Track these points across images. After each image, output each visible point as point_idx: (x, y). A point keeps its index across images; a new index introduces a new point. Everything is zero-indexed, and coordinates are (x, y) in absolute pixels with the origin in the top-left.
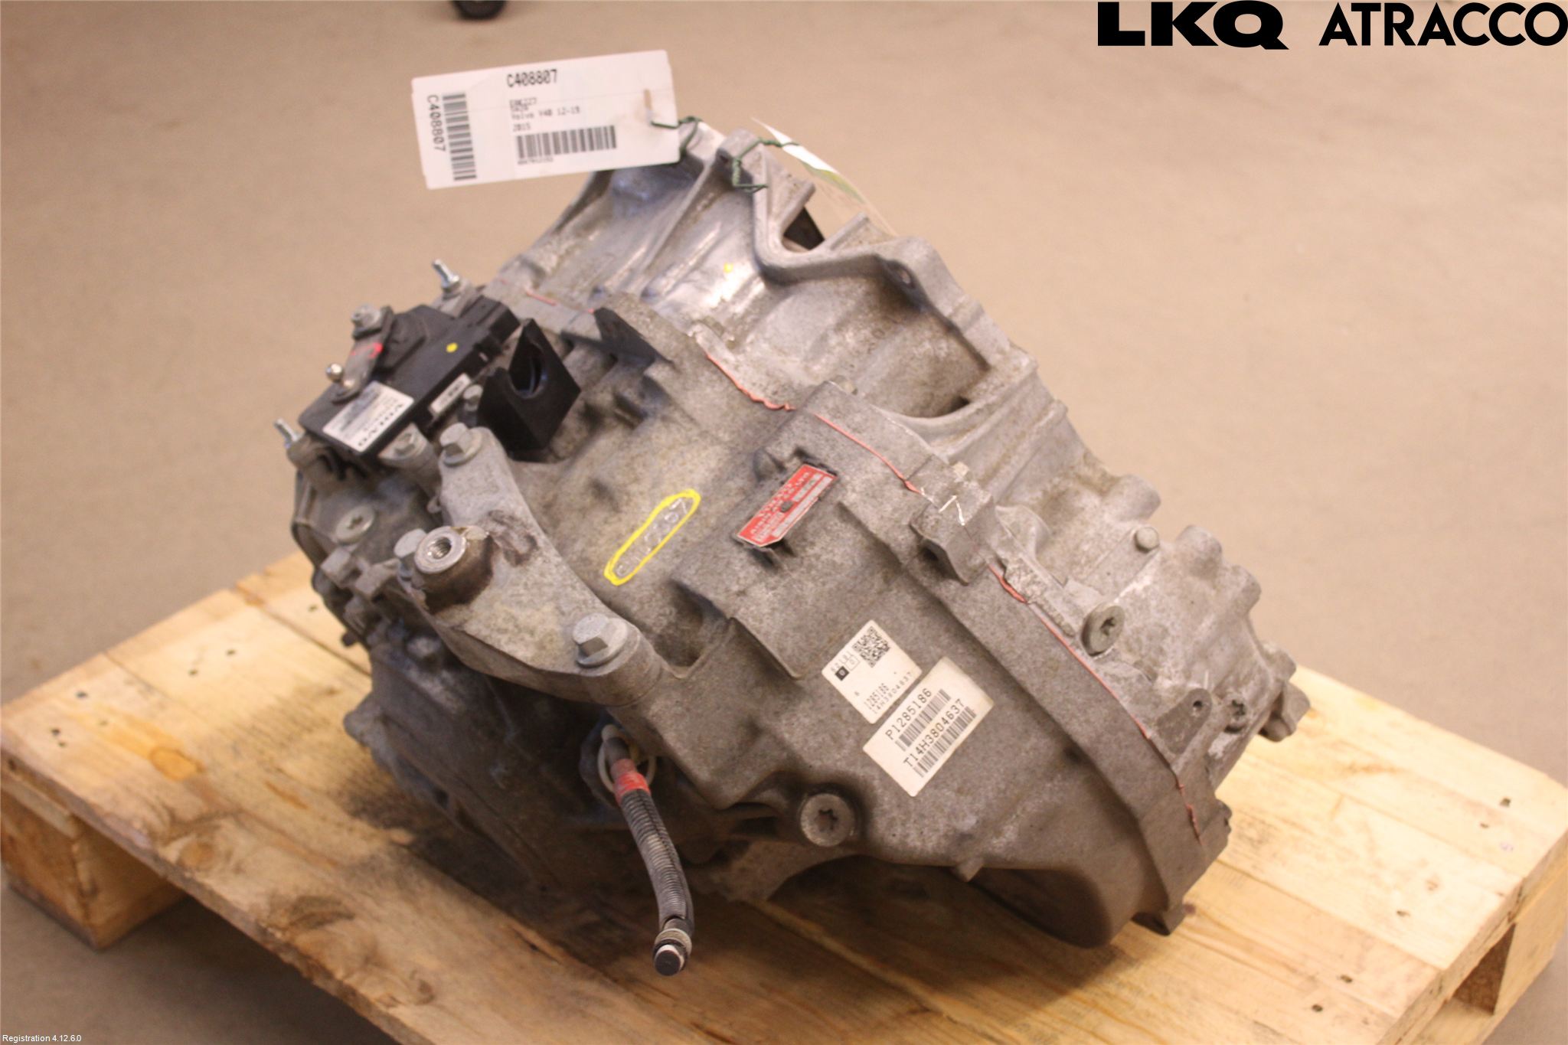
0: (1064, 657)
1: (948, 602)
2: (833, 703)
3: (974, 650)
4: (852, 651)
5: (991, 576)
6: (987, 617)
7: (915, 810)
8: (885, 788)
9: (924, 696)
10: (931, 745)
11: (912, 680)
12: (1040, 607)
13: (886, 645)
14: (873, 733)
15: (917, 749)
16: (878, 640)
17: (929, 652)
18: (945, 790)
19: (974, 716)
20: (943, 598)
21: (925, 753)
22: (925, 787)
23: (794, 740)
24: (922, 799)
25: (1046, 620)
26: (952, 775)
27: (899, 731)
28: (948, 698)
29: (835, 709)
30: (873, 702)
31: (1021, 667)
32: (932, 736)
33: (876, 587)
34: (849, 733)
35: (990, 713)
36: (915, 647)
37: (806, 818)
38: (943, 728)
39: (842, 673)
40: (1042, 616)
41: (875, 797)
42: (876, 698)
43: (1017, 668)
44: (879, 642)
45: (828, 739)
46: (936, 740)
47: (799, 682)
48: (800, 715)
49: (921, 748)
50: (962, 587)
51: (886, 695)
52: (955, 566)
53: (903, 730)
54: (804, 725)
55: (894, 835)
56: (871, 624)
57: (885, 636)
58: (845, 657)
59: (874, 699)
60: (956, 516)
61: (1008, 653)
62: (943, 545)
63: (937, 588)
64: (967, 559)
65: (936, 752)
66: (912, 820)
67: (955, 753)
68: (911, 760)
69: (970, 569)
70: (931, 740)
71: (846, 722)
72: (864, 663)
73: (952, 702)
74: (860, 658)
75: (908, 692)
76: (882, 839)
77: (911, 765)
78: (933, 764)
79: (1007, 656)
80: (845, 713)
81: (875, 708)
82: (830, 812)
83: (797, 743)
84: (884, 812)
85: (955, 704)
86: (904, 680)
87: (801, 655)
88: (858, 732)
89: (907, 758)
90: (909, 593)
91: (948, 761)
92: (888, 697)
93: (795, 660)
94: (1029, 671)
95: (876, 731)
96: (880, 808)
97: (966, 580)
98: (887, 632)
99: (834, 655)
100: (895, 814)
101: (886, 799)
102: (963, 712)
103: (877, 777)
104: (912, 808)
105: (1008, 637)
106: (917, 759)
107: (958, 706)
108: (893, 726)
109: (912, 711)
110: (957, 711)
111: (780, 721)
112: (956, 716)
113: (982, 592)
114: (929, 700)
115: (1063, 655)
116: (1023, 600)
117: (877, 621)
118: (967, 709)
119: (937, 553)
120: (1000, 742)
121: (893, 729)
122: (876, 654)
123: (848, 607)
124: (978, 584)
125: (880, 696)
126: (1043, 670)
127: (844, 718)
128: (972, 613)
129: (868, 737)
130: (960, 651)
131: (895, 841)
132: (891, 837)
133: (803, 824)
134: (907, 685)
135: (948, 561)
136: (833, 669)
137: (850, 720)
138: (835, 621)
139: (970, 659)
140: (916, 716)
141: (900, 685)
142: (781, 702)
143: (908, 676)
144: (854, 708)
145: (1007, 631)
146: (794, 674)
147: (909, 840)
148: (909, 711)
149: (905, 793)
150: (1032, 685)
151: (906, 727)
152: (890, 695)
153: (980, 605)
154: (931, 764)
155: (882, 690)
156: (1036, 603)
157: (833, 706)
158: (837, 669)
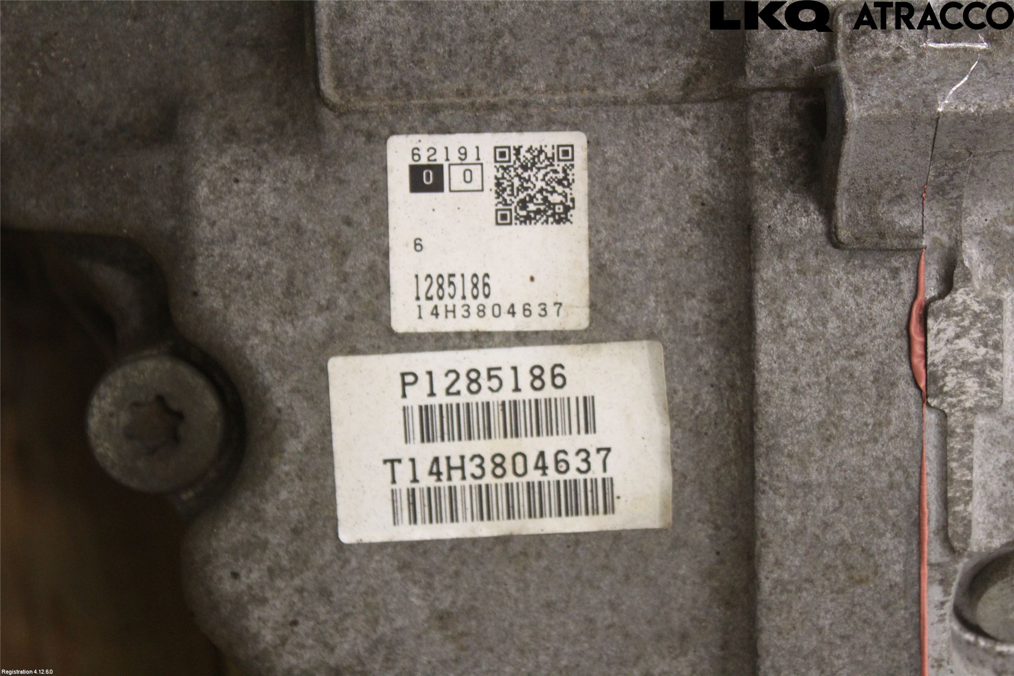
0: (895, 573)
1: (766, 243)
2: (355, 217)
3: (732, 386)
4: (487, 157)
5: (906, 278)
6: (819, 347)
7: (322, 569)
8: (301, 474)
9: (547, 377)
10: (470, 480)
11: (551, 323)
12: (945, 433)
13: (567, 209)
14: (376, 350)
15: (436, 460)
16: (560, 182)
17: (640, 306)
18: (416, 590)
19: (609, 509)
20: (764, 224)
21: (444, 484)
22: (383, 546)
23: (210, 211)
24: (354, 563)
25: (931, 468)
26: (457, 574)
27: (432, 394)
28: (589, 426)
29: (347, 231)
30: (433, 291)
31: (791, 510)
32: (488, 466)
33: (656, 78)
34: (330, 305)
35: (645, 533)
36: (619, 269)
37: (119, 383)
38: (525, 472)
39: (428, 178)
40: (931, 452)
41: (268, 470)
42: (449, 290)
43: (780, 503)
44: (559, 189)
45: (279, 273)
46: (489, 479)
47: (327, 115)
48: (267, 176)
49: (443, 468)
50: (823, 239)
51: (474, 304)
52: (844, 181)
53: (441, 398)
54: (256, 204)
55: (235, 575)
56: (578, 140)
57: (580, 190)
58: (463, 153)
59: (441, 286)
60: (944, 81)
61: (790, 456)
62: (855, 111)
63: (773, 194)
64: (888, 194)
65: (466, 502)
66: (297, 582)
67: (504, 541)
68: (404, 472)
69: (874, 221)
70: (478, 472)
71: (345, 278)
72: (488, 201)
73: (590, 442)
74: (490, 183)
75: (521, 338)
76: (207, 560)
77: (394, 481)
78: (440, 520)
79: (785, 461)
80: (360, 259)
81: (428, 306)
82: (179, 416)
83: (213, 224)
84: (257, 516)
85: (593, 451)
86: (536, 310)
87: (377, 63)
88: (350, 318)
89: (399, 461)
90: (710, 152)
91: (474, 541)
92: (474, 310)
93: (354, 63)
94: (801, 531)
95: (387, 352)
96: (257, 501)
97: (844, 234)
98: (591, 186)
99: (444, 129)
100: (274, 539)
101: (284, 495)
102: (594, 482)
103: (305, 438)
104: (318, 559)
105: (821, 424)
106: (415, 480)
107: (596, 460)
108: (430, 373)
109: (495, 383)
110: (584, 467)
111: (221, 152)
112: (572, 475)
113: (857, 291)
114: (549, 392)
115: (898, 567)
116: (922, 385)
117: (594, 145)
118: (608, 484)
119: (832, 118)
120: (613, 607)
121: (424, 380)
122: (532, 207)
123: (561, 63)
124: (863, 267)
125: (459, 293)
126: (828, 556)
127: (347, 267)
128: (795, 311)
129: (360, 346)
130: (703, 361)
131: (228, 586)
132: (225, 573)
133: (103, 389)
134: (534, 324)
135: (838, 156)
136: (415, 152)
137: (355, 281)
138: (509, 67)
139: (707, 397)
140: (495, 399)
141: (518, 309)
142: (262, 122)
143: (552, 310)
144: (387, 266)
145: (830, 413)
146: (327, 86)
147: (256, 613)
148: (490, 377)
149: (333, 521)
150: (778, 563)
151: (453, 400)
152: (481, 312)
153: (826, 310)
154: (434, 517)
155: (475, 286)
156: (944, 416)
157: (348, 222)
158: (424, 161)
